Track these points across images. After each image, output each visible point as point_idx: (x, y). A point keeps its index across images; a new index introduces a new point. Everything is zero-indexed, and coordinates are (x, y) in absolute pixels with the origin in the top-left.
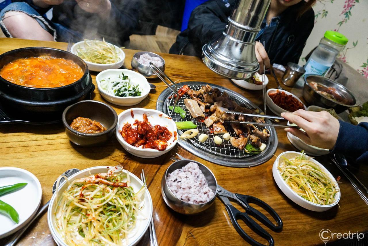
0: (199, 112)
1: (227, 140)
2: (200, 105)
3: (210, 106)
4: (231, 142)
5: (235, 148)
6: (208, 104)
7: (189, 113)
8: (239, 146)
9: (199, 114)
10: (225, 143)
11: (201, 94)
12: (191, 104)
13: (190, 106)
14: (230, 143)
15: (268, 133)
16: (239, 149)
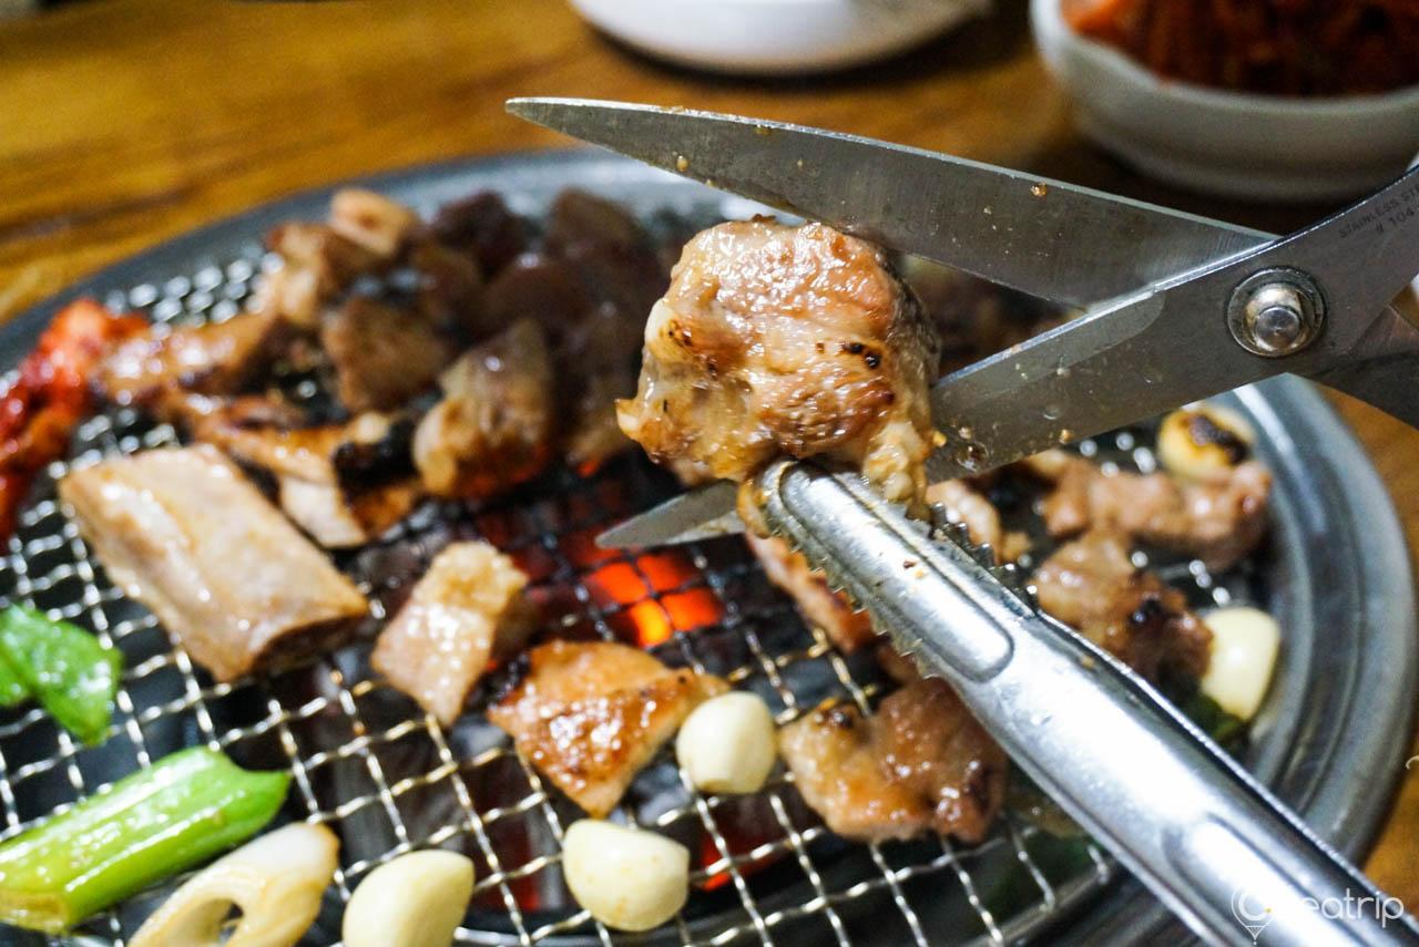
0: (267, 581)
1: (748, 783)
2: (267, 482)
3: (402, 437)
4: (811, 797)
5: (897, 852)
6: (370, 429)
7: (159, 641)
8: (927, 802)
9: (277, 605)
10: (739, 846)
11: (283, 332)
12: (149, 519)
13: (140, 553)
14: (805, 816)
15: (1237, 451)
16: (956, 843)
